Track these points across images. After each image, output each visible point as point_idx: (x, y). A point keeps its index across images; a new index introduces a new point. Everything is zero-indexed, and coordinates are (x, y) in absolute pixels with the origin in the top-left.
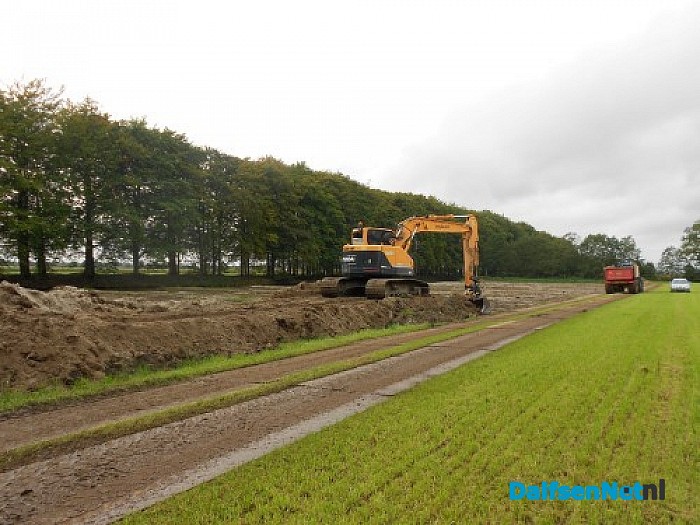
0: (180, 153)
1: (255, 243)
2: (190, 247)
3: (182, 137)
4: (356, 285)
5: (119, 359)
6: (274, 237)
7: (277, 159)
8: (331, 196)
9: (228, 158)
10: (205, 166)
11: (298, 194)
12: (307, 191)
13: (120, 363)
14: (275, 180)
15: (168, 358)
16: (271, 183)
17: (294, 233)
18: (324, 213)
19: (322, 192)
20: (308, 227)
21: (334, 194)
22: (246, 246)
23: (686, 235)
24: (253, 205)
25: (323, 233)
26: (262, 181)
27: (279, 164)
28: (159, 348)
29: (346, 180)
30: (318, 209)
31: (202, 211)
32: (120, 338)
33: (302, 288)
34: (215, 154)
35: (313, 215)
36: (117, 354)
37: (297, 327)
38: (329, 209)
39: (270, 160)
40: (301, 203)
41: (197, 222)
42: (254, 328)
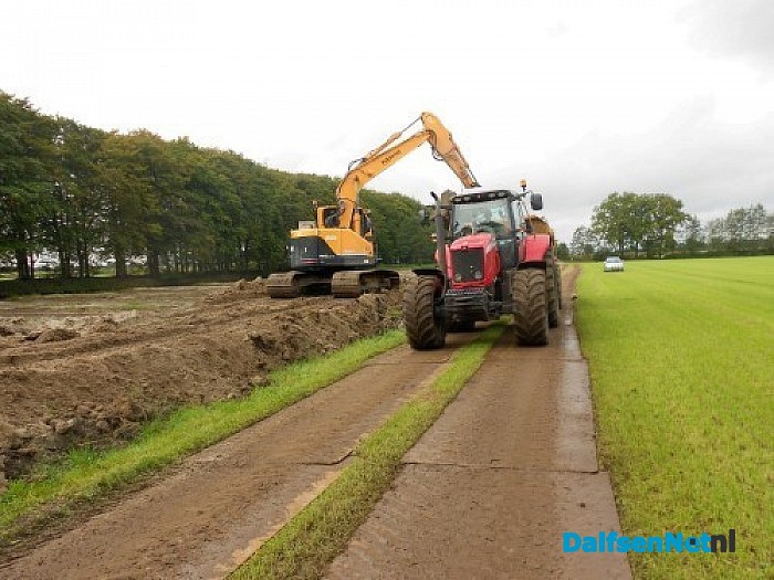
0: (22, 123)
1: (134, 237)
2: (45, 243)
3: (24, 102)
4: (312, 281)
5: (27, 440)
6: (156, 228)
7: (154, 133)
8: (222, 177)
9: (88, 131)
10: (59, 139)
11: (185, 176)
12: (193, 171)
13: (32, 447)
14: (153, 158)
15: (114, 423)
16: (148, 162)
17: (181, 222)
18: (217, 197)
19: (212, 173)
20: (198, 215)
21: (228, 176)
22: (122, 240)
23: (595, 214)
24: (127, 190)
25: (216, 221)
26: (135, 160)
27: (156, 139)
28: (93, 407)
29: (239, 158)
30: (207, 192)
31: (60, 198)
32: (19, 397)
33: (241, 288)
34: (71, 126)
35: (204, 201)
36: (21, 431)
37: (276, 345)
38: (222, 194)
39: (143, 134)
40: (188, 187)
41: (54, 212)
42: (224, 353)
